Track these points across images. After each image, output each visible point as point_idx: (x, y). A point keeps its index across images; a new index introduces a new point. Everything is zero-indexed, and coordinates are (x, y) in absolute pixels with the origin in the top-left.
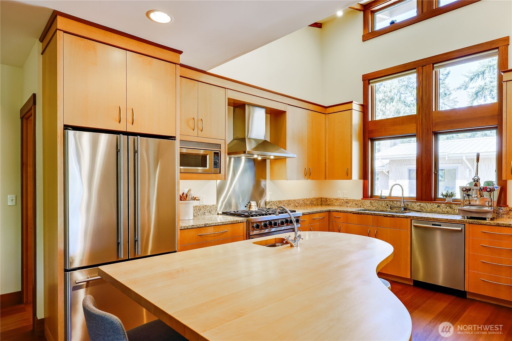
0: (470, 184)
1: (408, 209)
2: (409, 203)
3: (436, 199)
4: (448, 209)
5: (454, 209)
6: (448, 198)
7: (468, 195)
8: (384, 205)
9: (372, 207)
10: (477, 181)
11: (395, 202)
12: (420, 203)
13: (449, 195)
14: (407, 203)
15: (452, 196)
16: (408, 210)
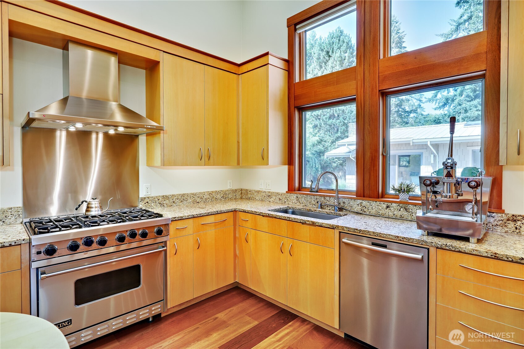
0: (438, 172)
1: (344, 209)
2: (346, 201)
3: (386, 194)
4: (403, 212)
5: (412, 213)
6: (403, 195)
7: (435, 192)
8: (313, 202)
9: (298, 204)
10: (452, 168)
11: (328, 198)
12: (361, 201)
13: (404, 190)
14: (344, 200)
15: (409, 191)
16: (344, 211)
